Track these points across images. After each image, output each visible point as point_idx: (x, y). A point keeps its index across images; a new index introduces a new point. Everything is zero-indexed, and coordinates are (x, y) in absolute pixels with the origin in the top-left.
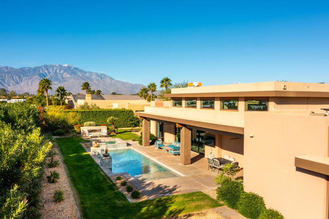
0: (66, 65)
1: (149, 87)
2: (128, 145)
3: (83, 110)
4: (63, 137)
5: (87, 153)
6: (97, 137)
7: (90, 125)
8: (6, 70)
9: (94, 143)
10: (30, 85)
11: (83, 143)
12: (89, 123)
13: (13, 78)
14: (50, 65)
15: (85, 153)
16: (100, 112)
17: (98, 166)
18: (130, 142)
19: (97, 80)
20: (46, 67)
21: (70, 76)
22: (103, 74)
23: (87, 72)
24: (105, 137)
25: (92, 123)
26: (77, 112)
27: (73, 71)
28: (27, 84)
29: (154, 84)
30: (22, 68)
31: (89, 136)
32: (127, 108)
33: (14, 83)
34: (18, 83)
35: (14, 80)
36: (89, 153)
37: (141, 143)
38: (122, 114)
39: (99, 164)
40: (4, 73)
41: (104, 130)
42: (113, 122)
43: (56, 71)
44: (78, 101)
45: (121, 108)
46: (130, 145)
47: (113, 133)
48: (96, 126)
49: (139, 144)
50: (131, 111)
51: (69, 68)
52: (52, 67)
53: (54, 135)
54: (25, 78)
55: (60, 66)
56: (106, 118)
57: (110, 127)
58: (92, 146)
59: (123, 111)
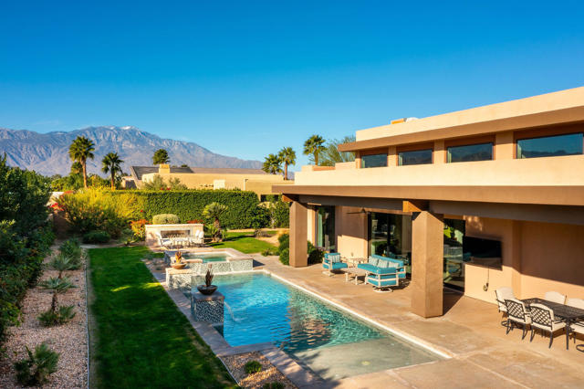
0: (127, 128)
1: (281, 155)
2: (256, 264)
3: (152, 191)
4: (105, 247)
5: (156, 284)
6: (182, 247)
7: (167, 221)
8: (23, 137)
9: (173, 258)
10: (64, 162)
11: (150, 259)
12: (163, 216)
13: (35, 149)
14: (100, 128)
15: (152, 285)
16: (186, 194)
17: (184, 320)
18: (259, 257)
19: (182, 153)
20: (93, 130)
21: (134, 147)
22: (193, 144)
23: (164, 140)
24: (200, 246)
25: (170, 216)
26: (139, 194)
27: (139, 138)
28: (60, 160)
29: (290, 150)
30: (51, 134)
31: (163, 245)
32: (244, 189)
33: (38, 159)
34: (44, 160)
35: (37, 154)
36: (162, 284)
37: (285, 260)
38: (234, 200)
39: (188, 315)
40: (20, 141)
41: (198, 233)
42: (216, 215)
43: (110, 138)
44: (144, 176)
45: (231, 188)
46: (261, 264)
47: (217, 239)
48: (180, 222)
49: (280, 264)
50: (253, 195)
51: (132, 132)
52: (104, 130)
53: (87, 242)
54: (56, 150)
55: (117, 129)
56: (200, 207)
57: (210, 227)
58: (169, 266)
59: (235, 195)
